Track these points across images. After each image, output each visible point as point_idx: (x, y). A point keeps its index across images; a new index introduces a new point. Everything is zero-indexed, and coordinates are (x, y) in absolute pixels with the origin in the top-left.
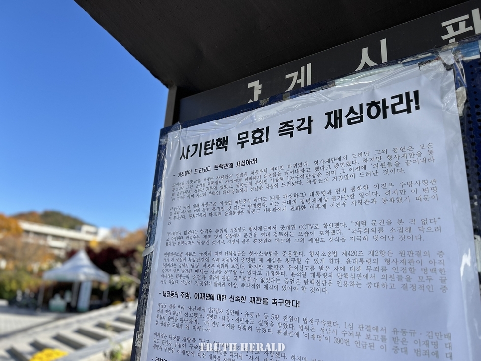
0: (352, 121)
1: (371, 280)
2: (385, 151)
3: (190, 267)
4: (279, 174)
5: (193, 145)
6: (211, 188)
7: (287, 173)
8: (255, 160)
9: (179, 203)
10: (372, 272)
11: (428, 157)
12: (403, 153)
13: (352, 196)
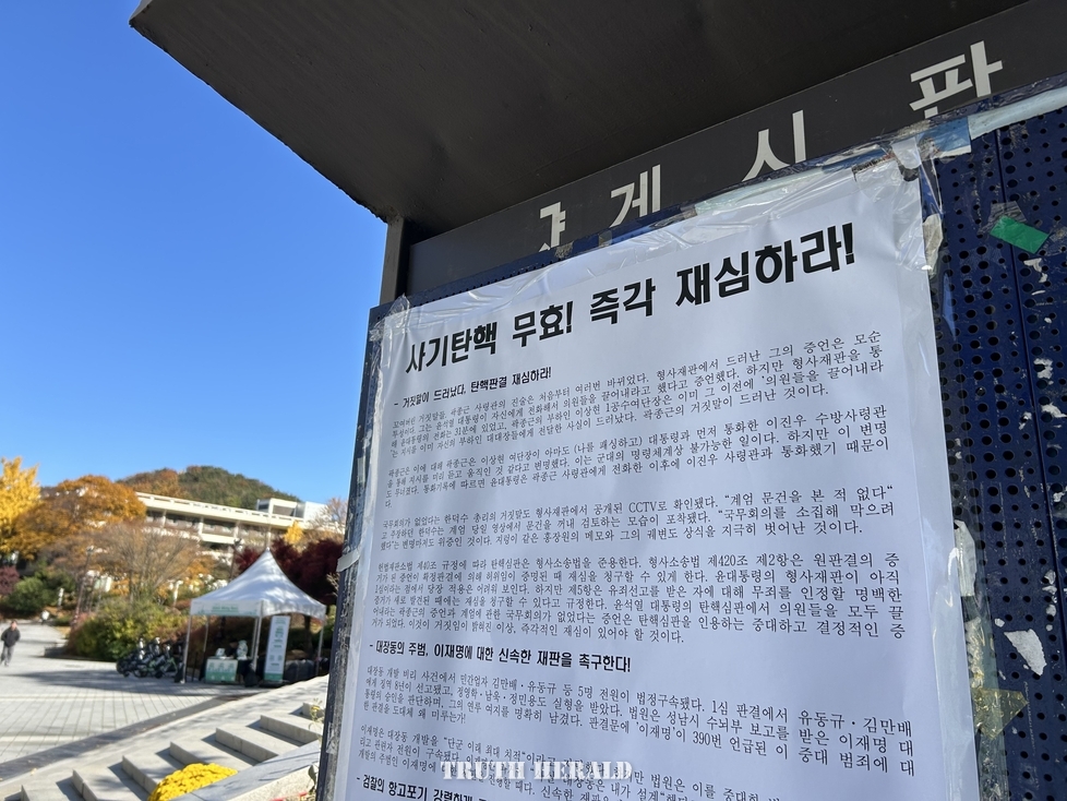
0: (728, 288)
1: (761, 614)
2: (789, 350)
3: (426, 593)
4: (592, 399)
5: (431, 342)
6: (465, 429)
7: (606, 396)
8: (547, 371)
9: (406, 461)
10: (763, 599)
11: (871, 360)
12: (824, 354)
13: (727, 442)
